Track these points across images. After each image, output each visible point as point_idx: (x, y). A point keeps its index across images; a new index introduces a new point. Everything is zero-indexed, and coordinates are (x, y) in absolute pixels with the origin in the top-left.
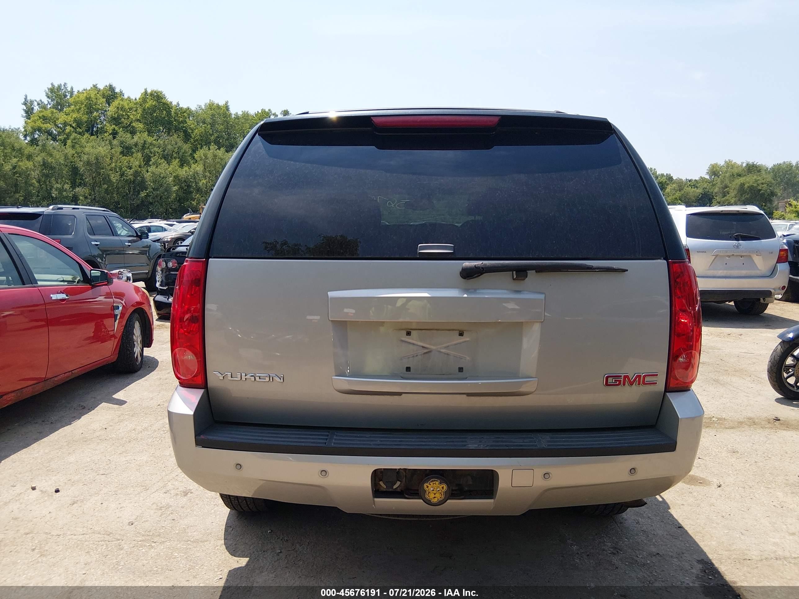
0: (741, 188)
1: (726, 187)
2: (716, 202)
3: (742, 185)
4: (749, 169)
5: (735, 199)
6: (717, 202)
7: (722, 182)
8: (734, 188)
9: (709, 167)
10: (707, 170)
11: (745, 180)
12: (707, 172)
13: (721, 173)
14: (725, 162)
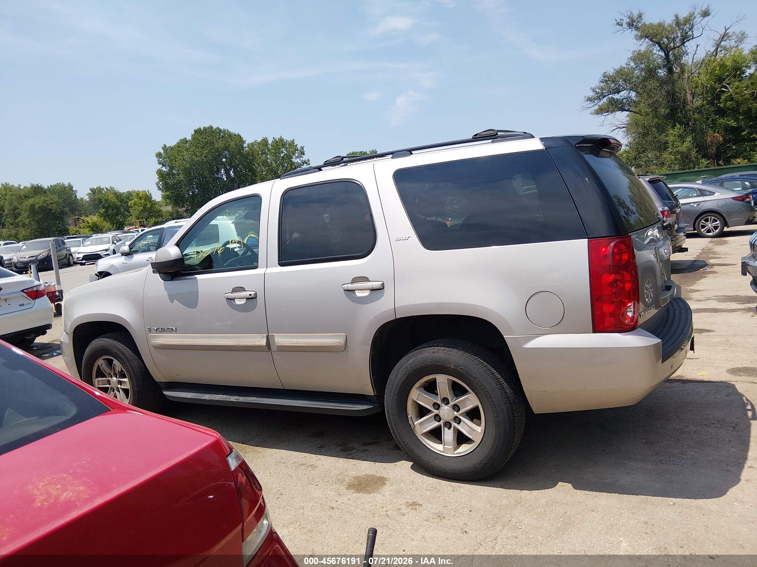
0: (33, 209)
1: (16, 208)
3: (33, 206)
4: (35, 191)
5: (28, 219)
6: (10, 224)
7: (10, 204)
8: (25, 209)
11: (34, 201)
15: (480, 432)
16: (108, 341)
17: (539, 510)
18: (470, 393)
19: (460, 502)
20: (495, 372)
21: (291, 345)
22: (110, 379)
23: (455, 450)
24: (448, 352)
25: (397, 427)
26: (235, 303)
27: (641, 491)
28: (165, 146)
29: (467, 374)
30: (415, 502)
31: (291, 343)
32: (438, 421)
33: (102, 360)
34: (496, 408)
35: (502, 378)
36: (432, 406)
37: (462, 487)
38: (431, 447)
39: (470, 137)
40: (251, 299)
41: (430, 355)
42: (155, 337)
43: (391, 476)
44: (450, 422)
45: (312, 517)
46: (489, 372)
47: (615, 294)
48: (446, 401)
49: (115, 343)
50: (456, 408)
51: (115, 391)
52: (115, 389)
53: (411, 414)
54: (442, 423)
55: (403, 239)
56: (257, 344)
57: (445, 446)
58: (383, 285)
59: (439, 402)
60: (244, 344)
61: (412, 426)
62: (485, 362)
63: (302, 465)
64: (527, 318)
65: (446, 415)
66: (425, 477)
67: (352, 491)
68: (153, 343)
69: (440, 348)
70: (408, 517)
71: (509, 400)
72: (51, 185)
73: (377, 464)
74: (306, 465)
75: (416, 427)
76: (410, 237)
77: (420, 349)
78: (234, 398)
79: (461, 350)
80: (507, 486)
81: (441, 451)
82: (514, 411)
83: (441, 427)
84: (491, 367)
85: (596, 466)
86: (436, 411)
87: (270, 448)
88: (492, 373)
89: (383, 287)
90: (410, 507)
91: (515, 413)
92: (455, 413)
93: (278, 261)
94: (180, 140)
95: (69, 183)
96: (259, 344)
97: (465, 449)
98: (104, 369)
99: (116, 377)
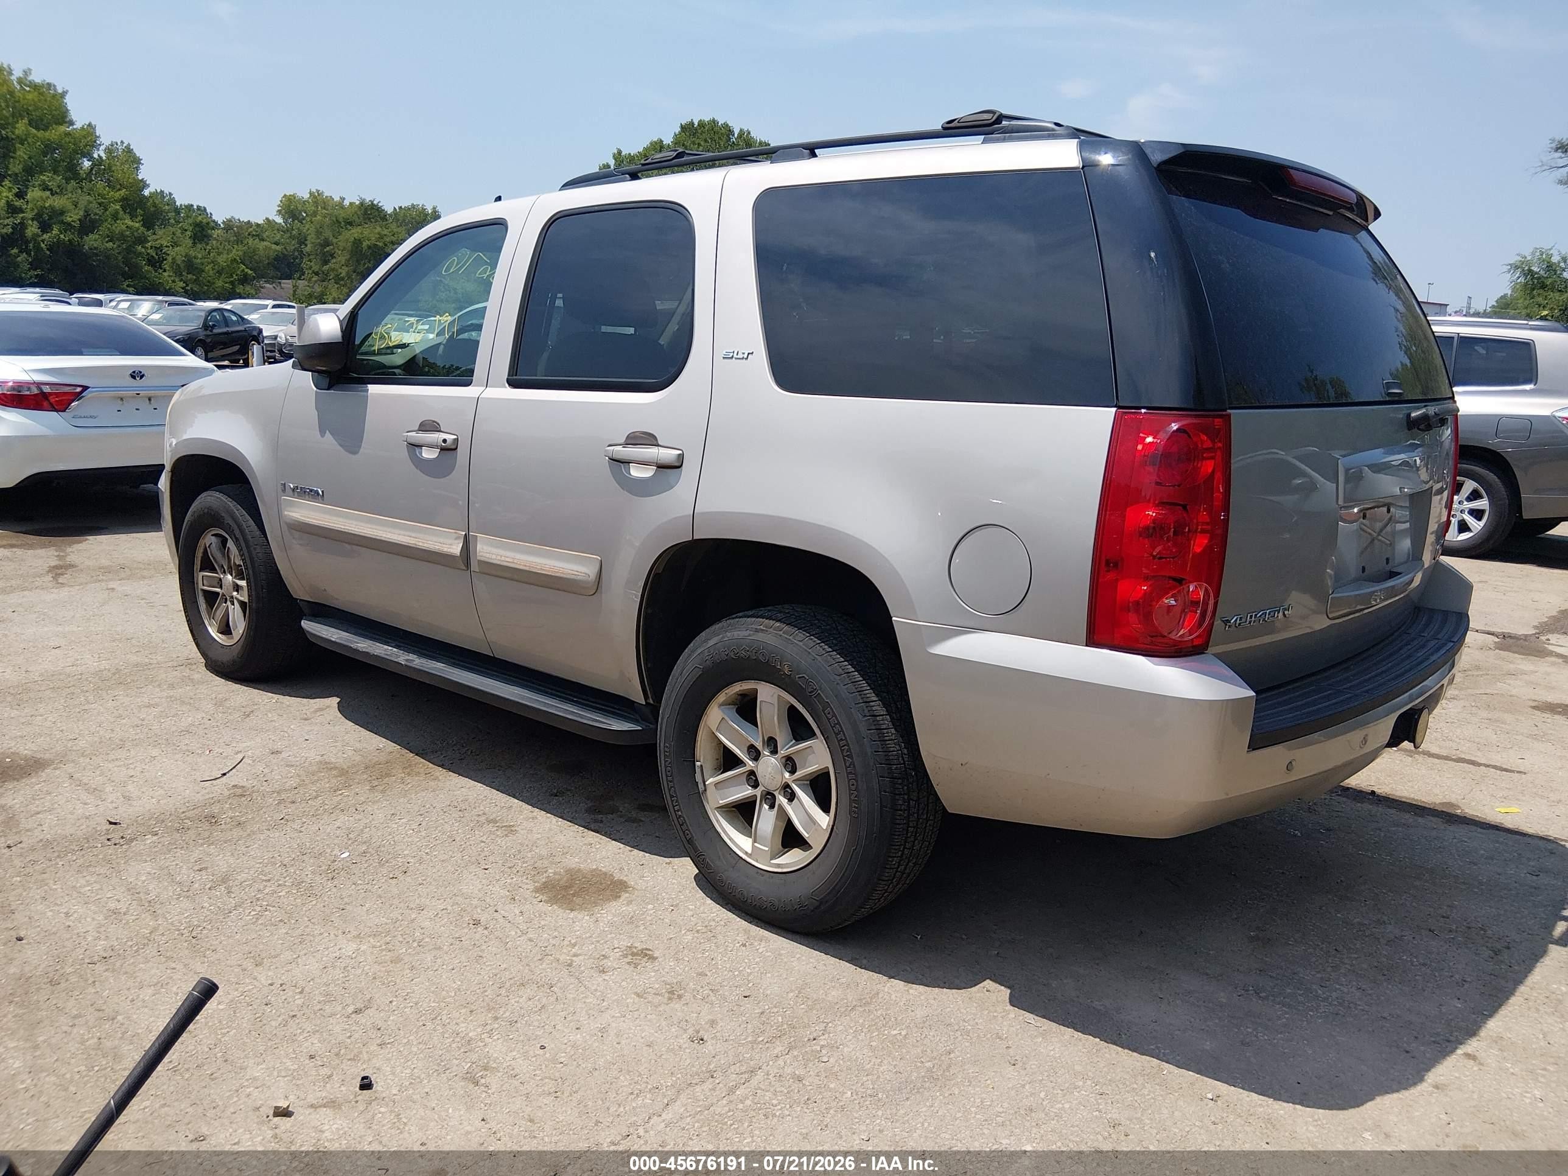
0: (357, 248)
1: (327, 243)
2: (310, 272)
3: (357, 243)
4: (365, 213)
5: (347, 269)
6: (313, 272)
7: (318, 233)
8: (344, 248)
9: (281, 201)
10: (279, 206)
11: (362, 233)
12: (278, 211)
13: (305, 215)
14: (311, 193)
15: (825, 828)
16: (222, 500)
17: (895, 1032)
18: (817, 738)
19: (740, 972)
20: (875, 699)
21: (502, 564)
22: (222, 576)
23: (773, 857)
24: (786, 636)
25: (671, 782)
26: (421, 453)
27: (1158, 1048)
28: (620, 152)
29: (813, 692)
30: (647, 949)
31: (503, 558)
32: (752, 787)
33: (212, 535)
34: (857, 781)
35: (888, 717)
36: (746, 752)
37: (767, 940)
38: (731, 839)
39: (937, 126)
40: (448, 449)
41: (749, 635)
42: (292, 504)
43: (641, 884)
44: (775, 793)
45: (423, 931)
46: (859, 697)
47: (1160, 558)
48: (772, 744)
49: (231, 505)
50: (790, 764)
51: (229, 603)
52: (228, 598)
53: (702, 760)
54: (758, 792)
55: (738, 357)
56: (446, 549)
57: (756, 844)
58: (681, 457)
59: (759, 745)
60: (425, 545)
61: (701, 786)
62: (856, 673)
63: (494, 821)
64: (949, 583)
65: (768, 776)
66: (709, 901)
67: (544, 898)
68: (286, 516)
69: (772, 622)
70: (607, 978)
71: (890, 769)
72: (401, 207)
73: (636, 851)
74: (497, 825)
75: (708, 791)
76: (752, 353)
77: (736, 617)
78: (407, 658)
79: (813, 635)
80: (865, 961)
81: (746, 853)
82: (897, 797)
83: (756, 801)
84: (869, 685)
85: (1098, 964)
86: (750, 763)
87: (460, 775)
88: (865, 700)
89: (680, 464)
90: (630, 957)
91: (900, 802)
92: (787, 775)
93: (509, 375)
94: (651, 143)
95: (434, 208)
96: (449, 550)
97: (794, 858)
98: (214, 556)
99: (232, 575)
